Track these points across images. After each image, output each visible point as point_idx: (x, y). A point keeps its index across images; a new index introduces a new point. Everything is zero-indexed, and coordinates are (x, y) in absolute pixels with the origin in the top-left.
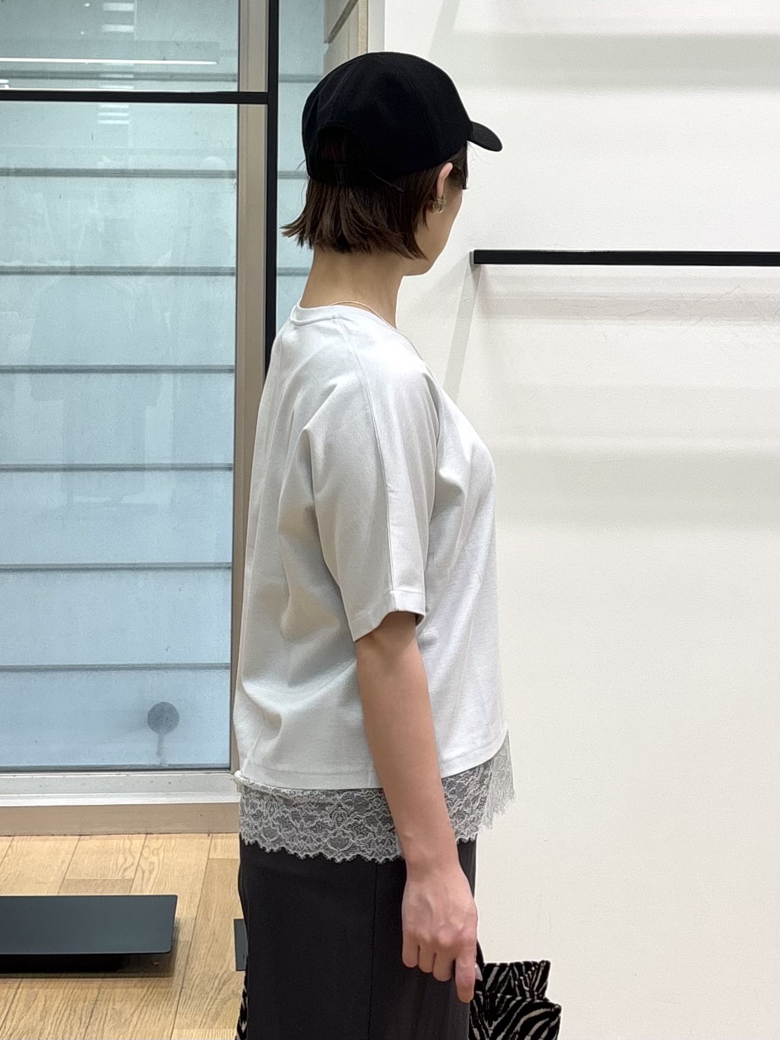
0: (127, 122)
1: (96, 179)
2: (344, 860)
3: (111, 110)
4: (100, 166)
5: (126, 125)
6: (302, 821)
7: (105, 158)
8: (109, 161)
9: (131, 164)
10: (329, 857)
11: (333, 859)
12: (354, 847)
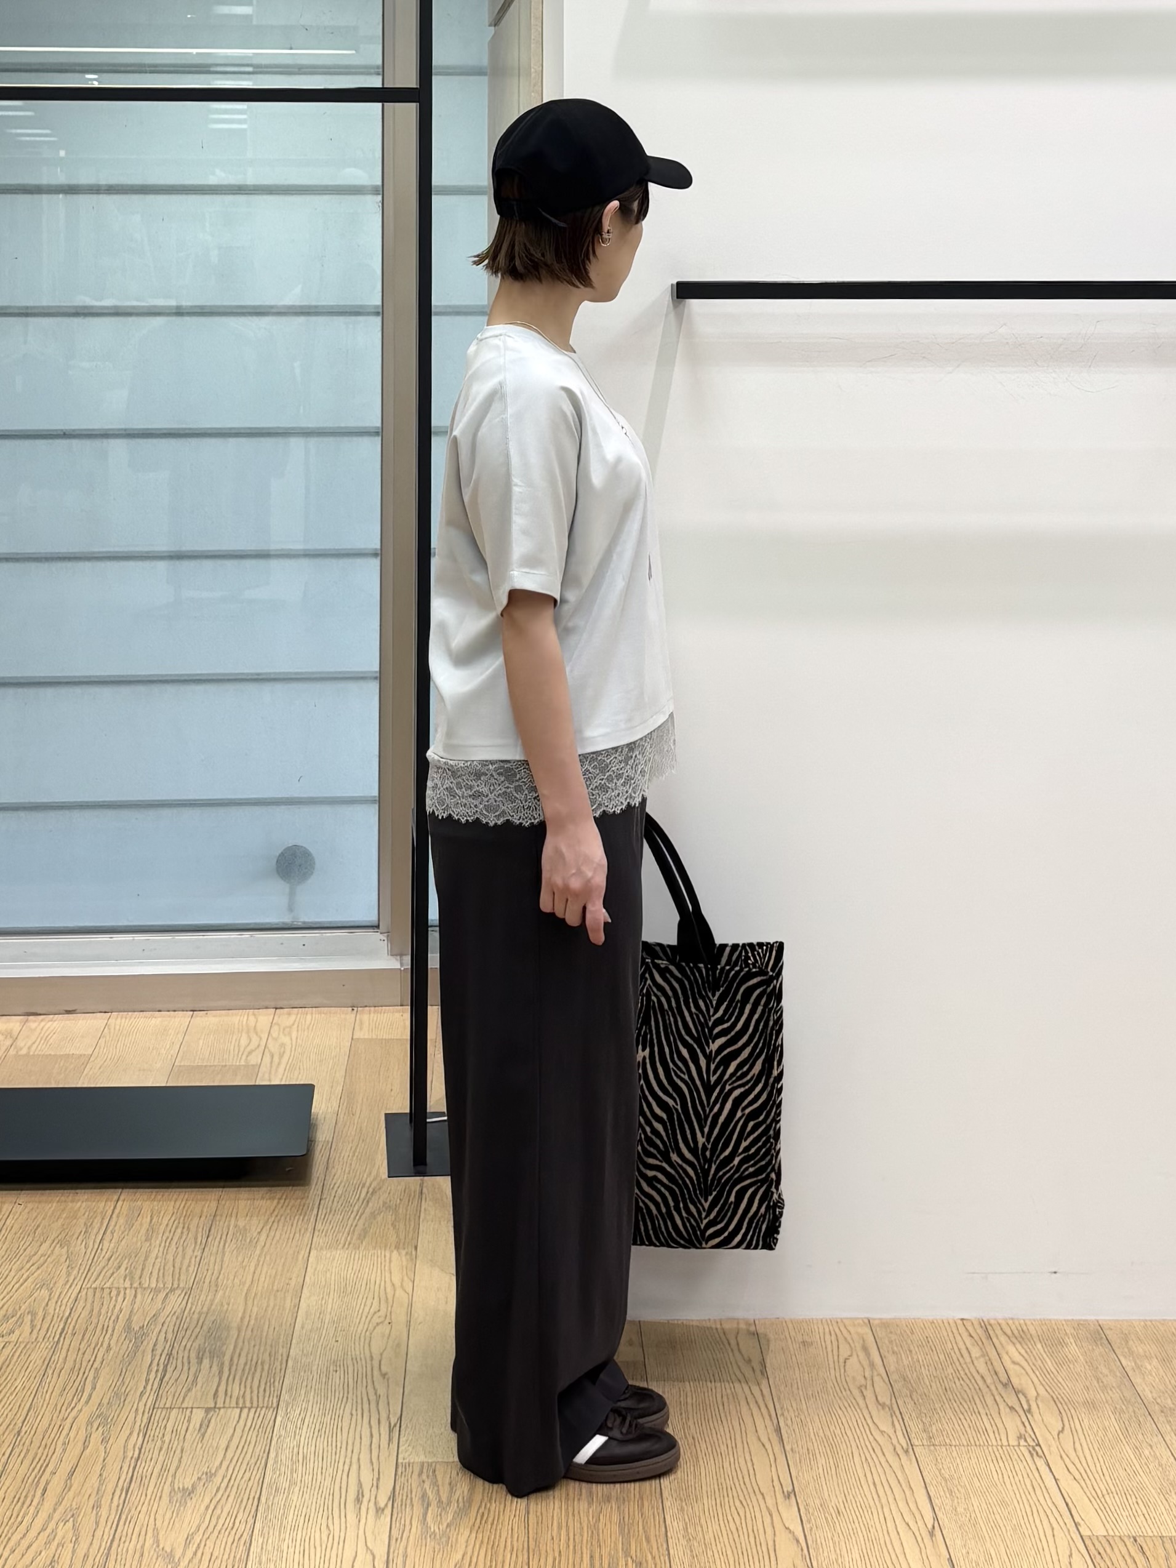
0: (244, 126)
1: (207, 198)
2: (496, 824)
3: (226, 112)
4: (213, 180)
5: (245, 130)
6: (464, 790)
7: (218, 171)
8: (223, 175)
9: (251, 180)
10: (484, 822)
11: (487, 823)
12: (504, 812)
